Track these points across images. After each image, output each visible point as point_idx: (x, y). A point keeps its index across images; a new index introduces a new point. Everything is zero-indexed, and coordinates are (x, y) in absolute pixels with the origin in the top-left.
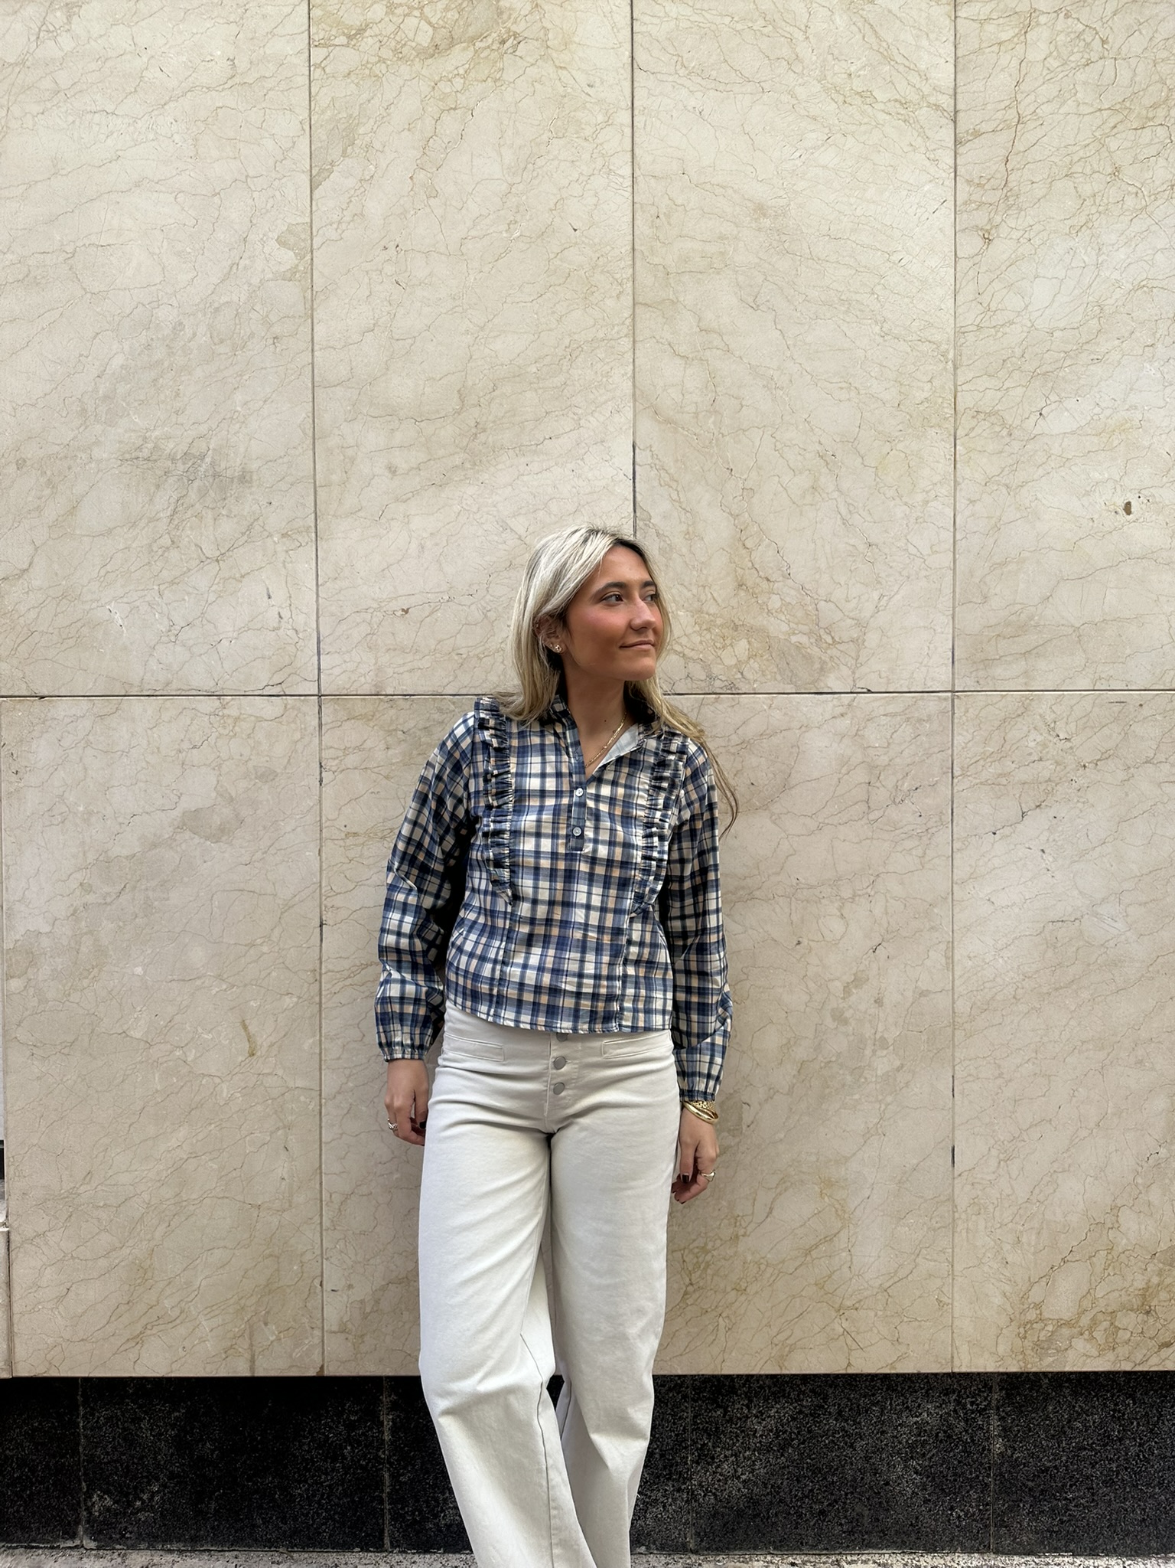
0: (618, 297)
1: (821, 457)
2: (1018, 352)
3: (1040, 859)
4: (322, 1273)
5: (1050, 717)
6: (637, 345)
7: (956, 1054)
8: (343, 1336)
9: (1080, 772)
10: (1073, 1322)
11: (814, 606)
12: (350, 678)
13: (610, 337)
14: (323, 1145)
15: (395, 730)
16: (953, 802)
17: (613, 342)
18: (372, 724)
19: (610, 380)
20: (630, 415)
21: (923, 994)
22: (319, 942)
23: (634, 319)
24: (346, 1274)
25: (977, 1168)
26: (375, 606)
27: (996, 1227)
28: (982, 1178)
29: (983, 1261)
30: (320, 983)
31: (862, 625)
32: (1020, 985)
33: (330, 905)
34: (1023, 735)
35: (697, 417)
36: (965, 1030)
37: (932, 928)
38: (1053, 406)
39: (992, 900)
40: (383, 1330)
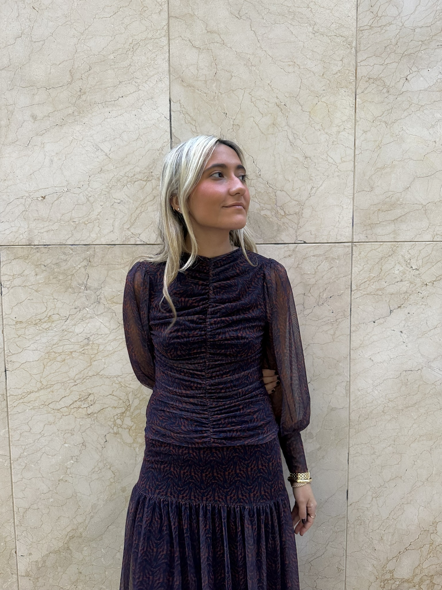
0: (159, 13)
1: (278, 106)
2: (394, 41)
3: (399, 336)
4: (16, 547)
5: (407, 257)
6: (170, 41)
7: (350, 442)
8: (28, 578)
9: (424, 288)
10: (410, 580)
11: (274, 193)
12: (14, 236)
13: (155, 37)
14: (13, 484)
15: (40, 265)
16: (351, 305)
17: (157, 40)
18: (27, 261)
19: (156, 62)
20: (168, 83)
21: (333, 409)
22: (5, 379)
23: (168, 26)
24: (28, 548)
25: (360, 502)
26: (27, 195)
27: (369, 531)
28: (363, 507)
29: (362, 549)
30: (7, 401)
31: (301, 204)
32: (386, 405)
33: (9, 360)
34: (391, 267)
35: (206, 83)
36: (355, 429)
37: (339, 374)
38: (414, 74)
39: (372, 359)
40: (48, 576)
